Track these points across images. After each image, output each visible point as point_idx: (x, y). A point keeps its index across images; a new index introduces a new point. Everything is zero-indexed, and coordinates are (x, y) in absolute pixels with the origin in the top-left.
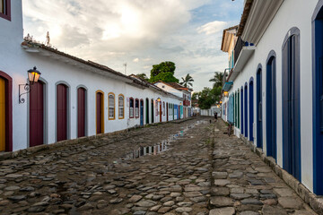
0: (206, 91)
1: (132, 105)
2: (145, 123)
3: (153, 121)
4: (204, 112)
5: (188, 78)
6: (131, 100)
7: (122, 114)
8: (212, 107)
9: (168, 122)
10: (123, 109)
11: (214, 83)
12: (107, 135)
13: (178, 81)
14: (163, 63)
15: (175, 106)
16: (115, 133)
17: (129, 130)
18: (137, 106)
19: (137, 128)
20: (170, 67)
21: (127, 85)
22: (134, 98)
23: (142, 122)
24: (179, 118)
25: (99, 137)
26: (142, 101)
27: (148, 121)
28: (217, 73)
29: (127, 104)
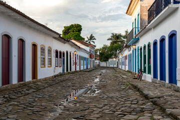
0: (105, 48)
1: (57, 56)
2: (65, 71)
3: (71, 70)
4: (103, 64)
5: (92, 38)
6: (57, 52)
7: (50, 63)
8: (110, 60)
9: (80, 71)
10: (51, 59)
11: (110, 41)
12: (40, 80)
13: (84, 39)
14: (72, 25)
15: (85, 59)
16: (45, 79)
17: (55, 76)
18: (60, 57)
19: (61, 75)
20: (78, 28)
21: (54, 40)
22: (59, 50)
23: (63, 70)
24: (87, 68)
25: (34, 83)
26: (64, 54)
27: (67, 70)
28: (113, 34)
29: (53, 54)
